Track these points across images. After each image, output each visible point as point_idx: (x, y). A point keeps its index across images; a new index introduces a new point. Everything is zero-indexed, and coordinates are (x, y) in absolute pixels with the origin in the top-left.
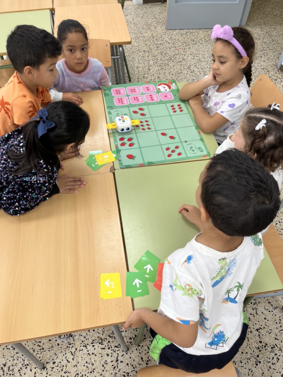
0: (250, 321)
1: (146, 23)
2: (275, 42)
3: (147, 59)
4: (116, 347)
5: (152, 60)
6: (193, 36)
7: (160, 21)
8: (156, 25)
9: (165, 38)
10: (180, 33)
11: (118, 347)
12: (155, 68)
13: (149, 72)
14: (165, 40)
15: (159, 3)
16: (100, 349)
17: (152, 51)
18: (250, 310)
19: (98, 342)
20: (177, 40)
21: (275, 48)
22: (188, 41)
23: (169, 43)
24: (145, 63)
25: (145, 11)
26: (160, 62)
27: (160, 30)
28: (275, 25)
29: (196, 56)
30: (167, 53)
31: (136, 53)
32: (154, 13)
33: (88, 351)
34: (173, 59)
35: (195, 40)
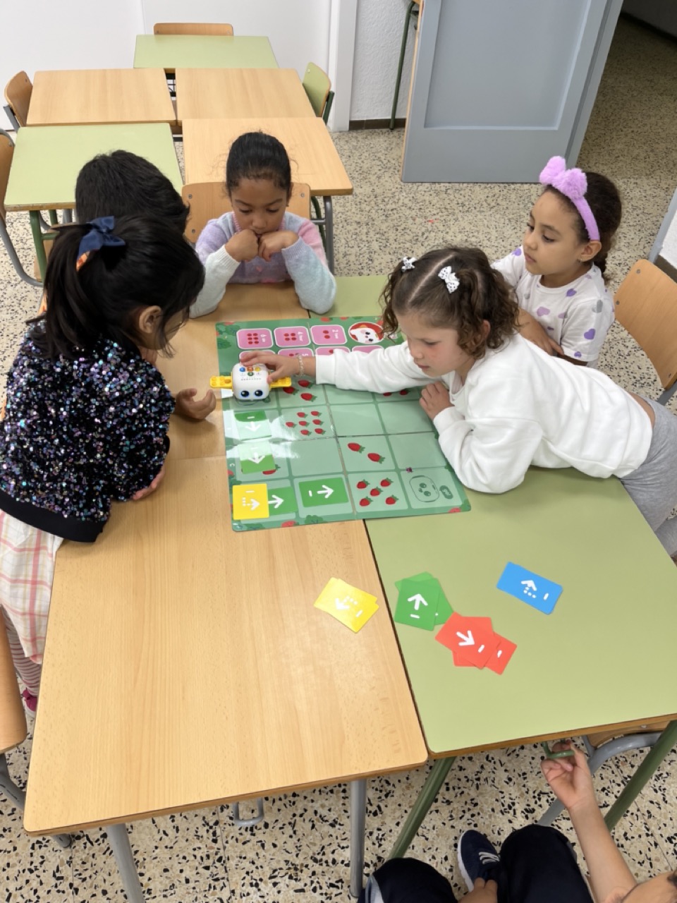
0: (652, 818)
1: (358, 169)
2: (639, 212)
3: (365, 238)
4: (332, 885)
5: (377, 241)
6: (461, 197)
7: (389, 165)
8: (379, 172)
9: (402, 198)
10: (433, 189)
11: (338, 887)
12: (383, 256)
13: (373, 265)
14: (401, 202)
15: (384, 130)
16: (292, 892)
17: (376, 223)
18: (648, 793)
19: (286, 874)
20: (427, 203)
21: (641, 223)
22: (452, 205)
23: (410, 208)
24: (362, 246)
25: (355, 144)
26: (394, 246)
27: (391, 182)
28: (637, 176)
29: (471, 235)
30: (407, 227)
31: (341, 225)
32: (374, 150)
33: (262, 897)
34: (420, 239)
35: (467, 203)
